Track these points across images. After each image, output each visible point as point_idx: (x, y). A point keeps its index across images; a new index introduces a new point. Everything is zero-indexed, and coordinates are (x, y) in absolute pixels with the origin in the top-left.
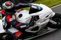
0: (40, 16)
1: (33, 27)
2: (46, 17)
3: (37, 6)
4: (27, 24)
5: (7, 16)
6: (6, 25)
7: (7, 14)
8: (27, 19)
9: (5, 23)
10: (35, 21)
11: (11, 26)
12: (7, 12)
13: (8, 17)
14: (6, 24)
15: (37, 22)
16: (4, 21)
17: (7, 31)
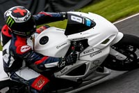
0: (89, 40)
1: (74, 65)
2: (102, 43)
3: (82, 18)
4: (60, 60)
5: (15, 40)
6: (11, 62)
7: (15, 35)
8: (60, 48)
9: (9, 58)
10: (78, 53)
11: (24, 63)
12: (15, 32)
13: (18, 42)
14: (12, 58)
15: (82, 54)
16: (8, 51)
17: (13, 75)
